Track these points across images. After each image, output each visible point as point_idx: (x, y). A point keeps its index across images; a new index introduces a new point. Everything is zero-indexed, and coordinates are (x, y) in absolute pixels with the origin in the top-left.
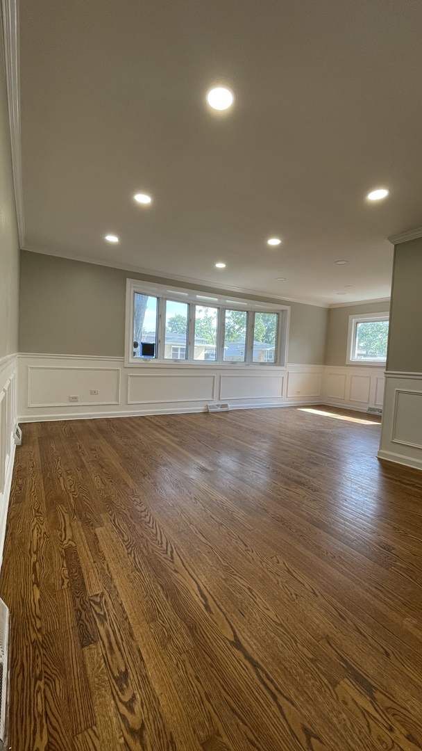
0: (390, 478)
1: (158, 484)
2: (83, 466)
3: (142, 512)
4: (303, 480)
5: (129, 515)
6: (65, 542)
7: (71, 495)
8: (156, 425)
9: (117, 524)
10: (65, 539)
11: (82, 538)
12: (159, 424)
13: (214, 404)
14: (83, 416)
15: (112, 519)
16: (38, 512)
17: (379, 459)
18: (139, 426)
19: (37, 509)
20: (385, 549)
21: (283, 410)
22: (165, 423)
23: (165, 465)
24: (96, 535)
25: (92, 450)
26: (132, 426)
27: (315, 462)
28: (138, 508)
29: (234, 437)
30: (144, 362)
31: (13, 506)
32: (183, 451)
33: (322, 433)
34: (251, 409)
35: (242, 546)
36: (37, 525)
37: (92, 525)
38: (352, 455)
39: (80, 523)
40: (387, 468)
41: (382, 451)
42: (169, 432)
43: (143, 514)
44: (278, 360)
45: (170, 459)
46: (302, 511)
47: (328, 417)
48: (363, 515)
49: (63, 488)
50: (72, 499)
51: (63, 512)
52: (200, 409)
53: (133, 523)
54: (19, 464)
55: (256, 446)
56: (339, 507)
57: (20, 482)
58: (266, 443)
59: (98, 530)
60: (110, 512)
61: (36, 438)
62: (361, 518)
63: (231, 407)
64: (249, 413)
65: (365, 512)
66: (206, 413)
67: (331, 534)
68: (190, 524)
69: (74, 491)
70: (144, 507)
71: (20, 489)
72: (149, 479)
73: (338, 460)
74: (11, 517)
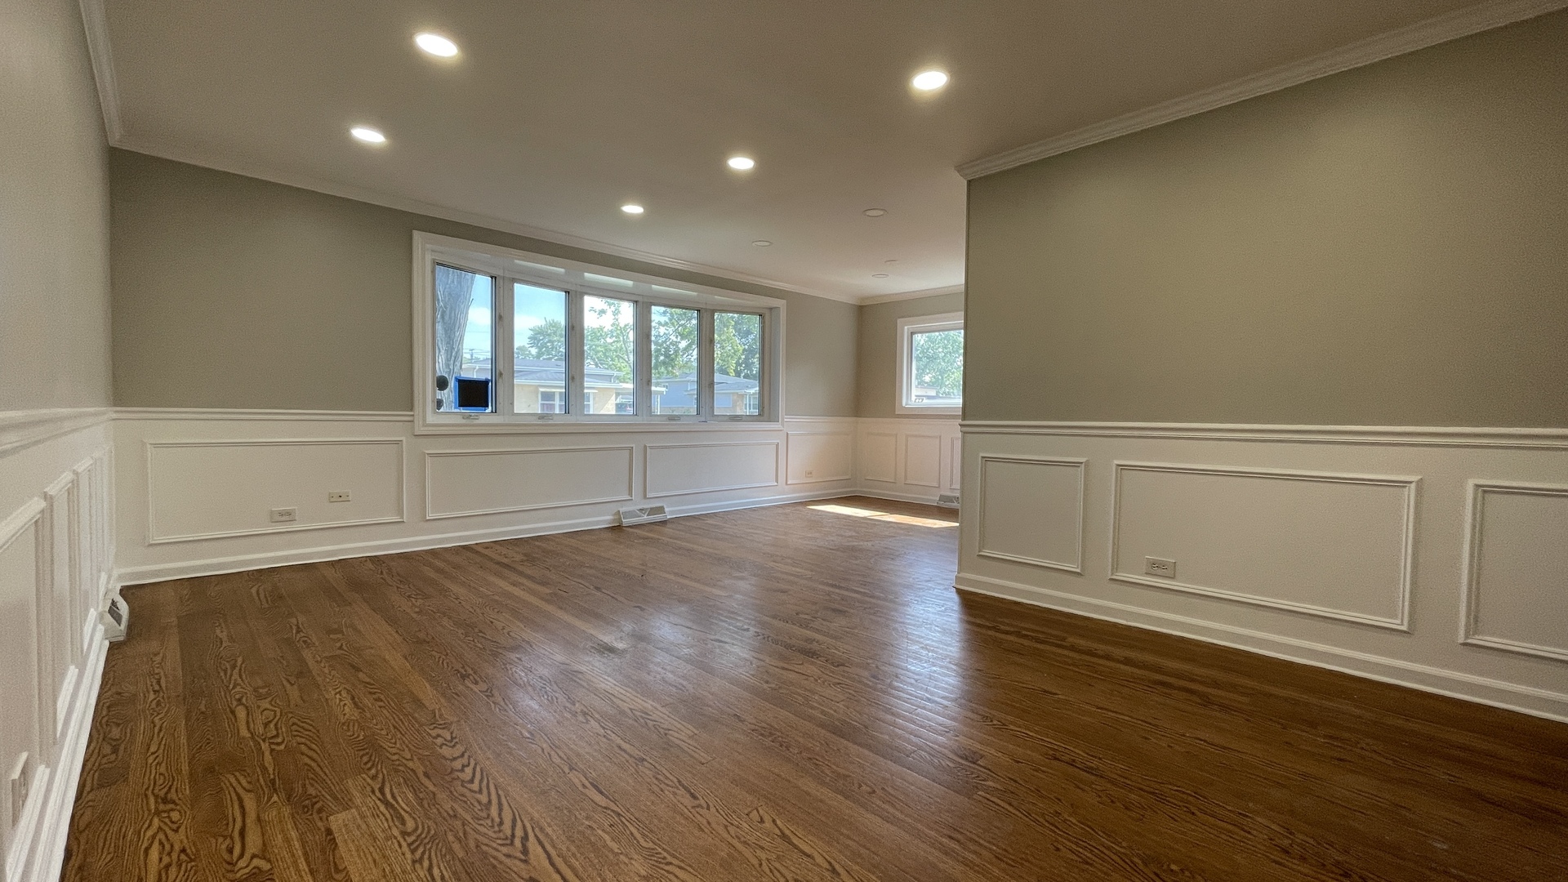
0: (979, 625)
1: (496, 693)
2: (303, 673)
3: (455, 759)
4: (815, 646)
5: (420, 771)
6: (242, 863)
7: (265, 746)
8: (498, 563)
9: (389, 797)
10: (241, 856)
11: (290, 846)
12: (505, 561)
13: (634, 509)
14: (311, 555)
15: (377, 787)
16: (165, 801)
17: (959, 592)
18: (457, 567)
19: (162, 793)
20: (967, 759)
21: (780, 511)
22: (518, 557)
23: (514, 649)
24: (329, 832)
25: (330, 631)
26: (439, 571)
27: (841, 608)
28: (446, 751)
29: (676, 574)
30: (464, 421)
31: (90, 797)
32: (560, 614)
33: (853, 549)
34: (715, 514)
35: (688, 801)
36: (161, 836)
37: (320, 811)
38: (909, 587)
39: (287, 811)
40: (974, 605)
41: (962, 575)
42: (529, 577)
43: (457, 764)
44: (766, 410)
45: (528, 634)
46: (813, 708)
47: (865, 518)
48: (929, 700)
49: (244, 733)
50: (267, 754)
51: (240, 791)
52: (601, 520)
53: (432, 788)
54: (114, 690)
55: (723, 588)
56: (884, 692)
57: (115, 732)
58: (742, 578)
59: (337, 821)
60: (373, 771)
61: (174, 620)
62: (924, 708)
63: (670, 512)
64: (710, 521)
65: (932, 694)
66: (617, 529)
67: (869, 747)
68: (571, 769)
69: (277, 736)
70: (460, 749)
71: (115, 751)
72: (476, 683)
73: (885, 600)
74: (82, 825)
